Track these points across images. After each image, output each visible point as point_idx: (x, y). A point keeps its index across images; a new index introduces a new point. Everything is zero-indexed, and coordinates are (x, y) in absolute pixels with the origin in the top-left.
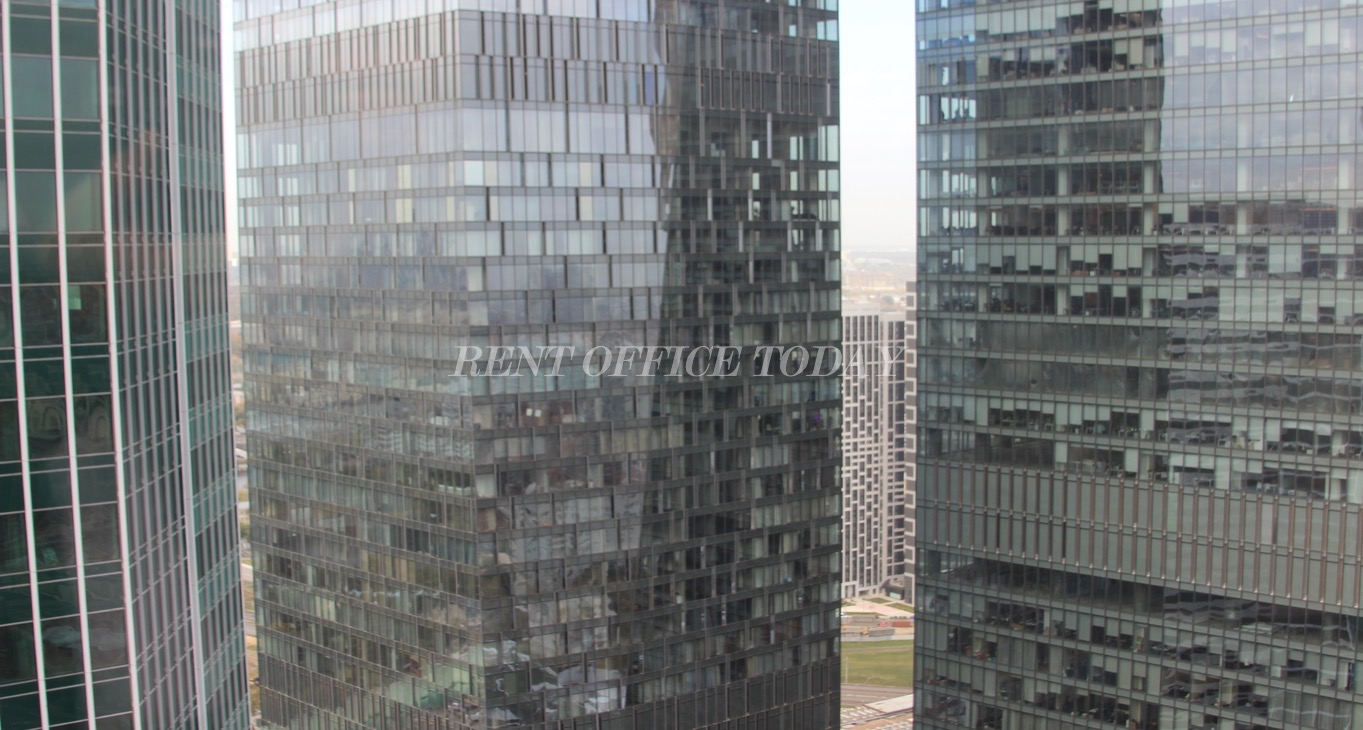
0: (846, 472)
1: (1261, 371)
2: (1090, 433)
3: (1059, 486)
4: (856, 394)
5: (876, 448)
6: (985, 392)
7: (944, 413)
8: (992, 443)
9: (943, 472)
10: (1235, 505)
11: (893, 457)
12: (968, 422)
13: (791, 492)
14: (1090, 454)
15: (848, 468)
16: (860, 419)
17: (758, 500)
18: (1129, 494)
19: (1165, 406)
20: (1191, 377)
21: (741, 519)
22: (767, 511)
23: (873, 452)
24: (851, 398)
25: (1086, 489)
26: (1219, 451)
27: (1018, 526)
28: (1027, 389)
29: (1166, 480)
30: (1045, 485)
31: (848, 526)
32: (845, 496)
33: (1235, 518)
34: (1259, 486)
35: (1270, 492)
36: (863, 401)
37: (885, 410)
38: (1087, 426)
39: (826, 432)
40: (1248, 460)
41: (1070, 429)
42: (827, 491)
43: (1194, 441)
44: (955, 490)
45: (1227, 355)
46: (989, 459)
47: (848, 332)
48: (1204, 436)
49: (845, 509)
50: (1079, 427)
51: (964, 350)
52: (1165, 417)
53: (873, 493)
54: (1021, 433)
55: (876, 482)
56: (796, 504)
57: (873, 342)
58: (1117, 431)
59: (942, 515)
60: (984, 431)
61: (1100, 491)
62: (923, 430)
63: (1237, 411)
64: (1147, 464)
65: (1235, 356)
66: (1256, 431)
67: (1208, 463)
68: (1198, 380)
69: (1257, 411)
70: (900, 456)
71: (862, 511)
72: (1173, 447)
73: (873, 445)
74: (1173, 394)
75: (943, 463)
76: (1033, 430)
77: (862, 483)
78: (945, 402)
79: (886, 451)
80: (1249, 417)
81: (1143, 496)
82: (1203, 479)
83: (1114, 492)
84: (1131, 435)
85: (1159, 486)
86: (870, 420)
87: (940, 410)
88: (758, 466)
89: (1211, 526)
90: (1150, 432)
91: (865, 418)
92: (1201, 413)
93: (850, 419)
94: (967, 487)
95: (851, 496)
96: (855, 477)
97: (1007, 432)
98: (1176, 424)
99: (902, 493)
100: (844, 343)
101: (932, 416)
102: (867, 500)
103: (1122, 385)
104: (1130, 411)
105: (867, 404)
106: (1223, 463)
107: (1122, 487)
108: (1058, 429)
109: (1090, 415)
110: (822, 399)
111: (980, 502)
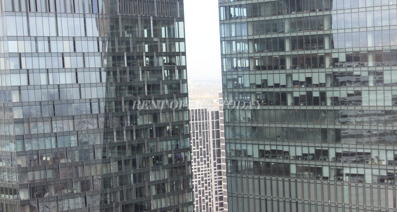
0: (195, 182)
1: (383, 128)
2: (306, 159)
3: (293, 184)
4: (198, 145)
5: (209, 170)
6: (256, 142)
7: (238, 153)
8: (261, 166)
9: (239, 180)
10: (375, 191)
11: (217, 174)
12: (249, 156)
13: (169, 191)
14: (306, 169)
15: (196, 180)
16: (200, 157)
17: (154, 196)
18: (326, 187)
19: (340, 146)
20: (351, 132)
21: (146, 205)
22: (159, 200)
23: (207, 172)
24: (196, 147)
25: (306, 185)
26: (366, 166)
27: (275, 204)
28: (276, 140)
29: (342, 180)
30: (287, 184)
31: (197, 207)
32: (195, 193)
33: (375, 197)
34: (386, 181)
35: (391, 184)
36: (201, 148)
37: (212, 152)
38: (304, 156)
39: (184, 162)
40: (379, 169)
41: (297, 158)
42: (186, 190)
43: (355, 162)
44: (245, 188)
45: (367, 122)
46: (260, 173)
47: (193, 117)
48: (359, 159)
49: (196, 199)
50: (301, 157)
51: (246, 123)
52: (340, 151)
53: (208, 191)
54: (274, 160)
55: (209, 186)
56: (172, 197)
57: (205, 121)
58: (318, 158)
59: (240, 200)
60: (257, 160)
61: (312, 186)
62: (229, 161)
63: (373, 147)
64: (333, 173)
65: (370, 122)
66: (382, 156)
67: (361, 171)
68: (354, 134)
69: (382, 147)
70: (220, 173)
71: (204, 200)
72: (345, 165)
73: (207, 169)
74: (343, 141)
75: (239, 175)
76: (280, 159)
77: (203, 186)
78: (238, 147)
79: (213, 171)
80: (379, 150)
81: (332, 188)
82: (359, 178)
83: (319, 186)
84: (325, 160)
85: (339, 183)
86: (205, 157)
87: (236, 151)
88: (153, 180)
89: (365, 201)
90: (334, 158)
91: (203, 156)
92: (356, 148)
93: (196, 157)
94: (251, 187)
95: (198, 193)
96: (199, 184)
97: (268, 160)
98: (346, 154)
99: (221, 191)
100: (191, 122)
101: (233, 154)
102: (205, 194)
103: (320, 137)
104: (324, 149)
105: (203, 150)
106: (368, 172)
107: (322, 184)
108: (291, 158)
109: (305, 151)
110: (182, 148)
111: (257, 193)
